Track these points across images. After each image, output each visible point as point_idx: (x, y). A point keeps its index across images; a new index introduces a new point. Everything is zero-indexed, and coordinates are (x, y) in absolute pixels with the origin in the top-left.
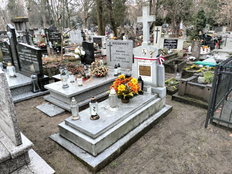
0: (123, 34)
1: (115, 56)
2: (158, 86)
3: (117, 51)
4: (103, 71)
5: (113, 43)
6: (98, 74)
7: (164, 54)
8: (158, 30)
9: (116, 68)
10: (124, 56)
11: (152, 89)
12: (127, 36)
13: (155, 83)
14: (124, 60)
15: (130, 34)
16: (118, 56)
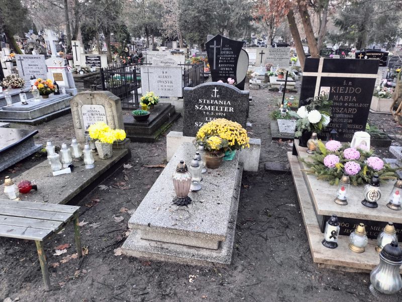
0: (32, 49)
1: (28, 70)
2: (70, 88)
3: (29, 65)
4: (19, 82)
5: (24, 58)
6: (15, 85)
7: (86, 72)
8: (76, 45)
9: (32, 79)
10: (38, 70)
11: (66, 91)
12: (36, 51)
13: (68, 85)
14: (38, 73)
15: (40, 49)
16: (32, 70)
